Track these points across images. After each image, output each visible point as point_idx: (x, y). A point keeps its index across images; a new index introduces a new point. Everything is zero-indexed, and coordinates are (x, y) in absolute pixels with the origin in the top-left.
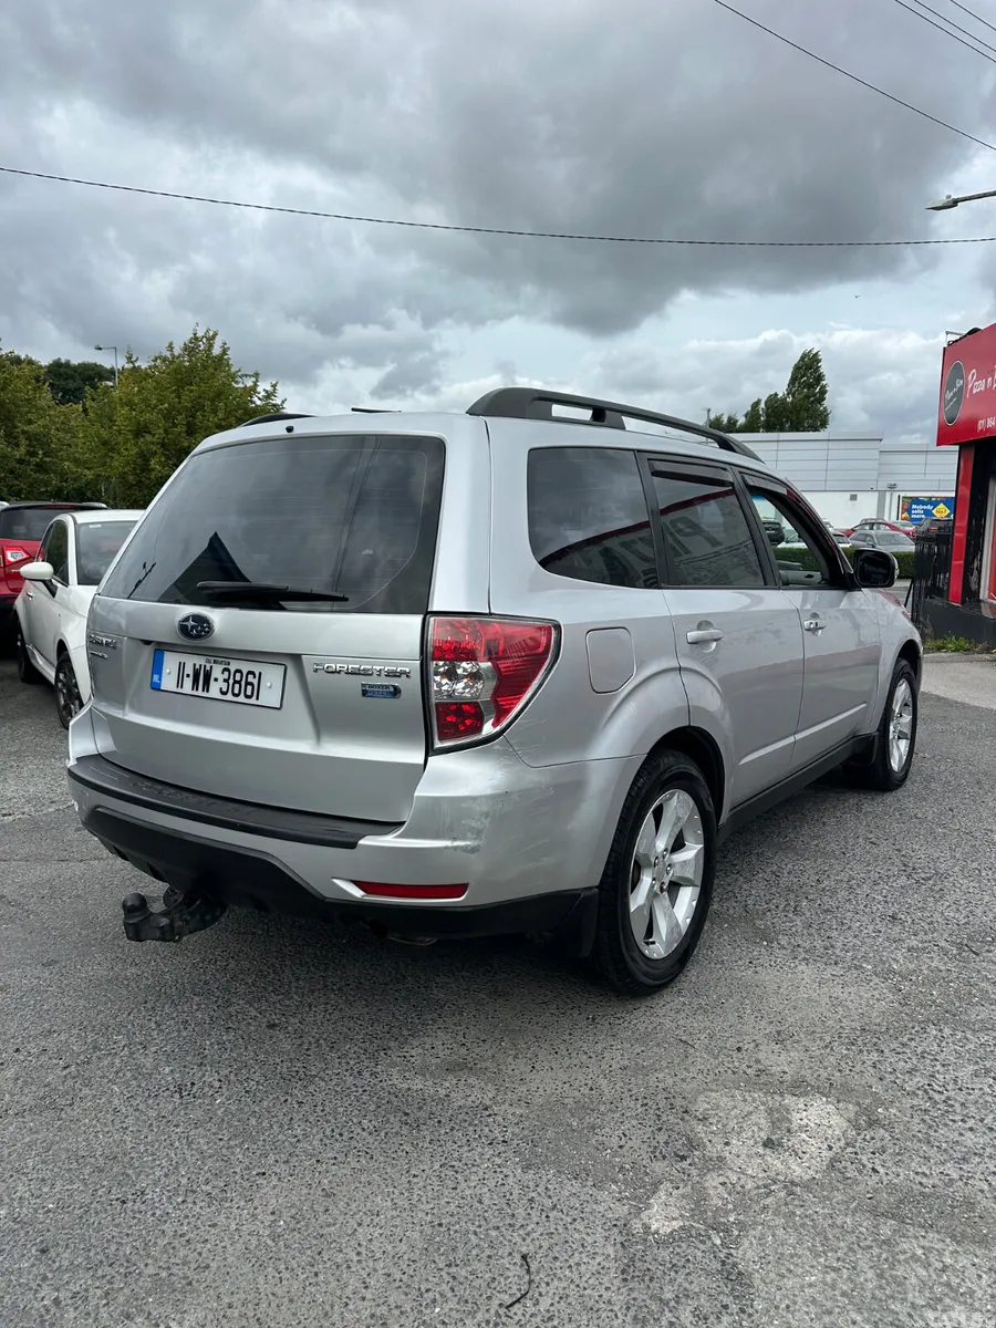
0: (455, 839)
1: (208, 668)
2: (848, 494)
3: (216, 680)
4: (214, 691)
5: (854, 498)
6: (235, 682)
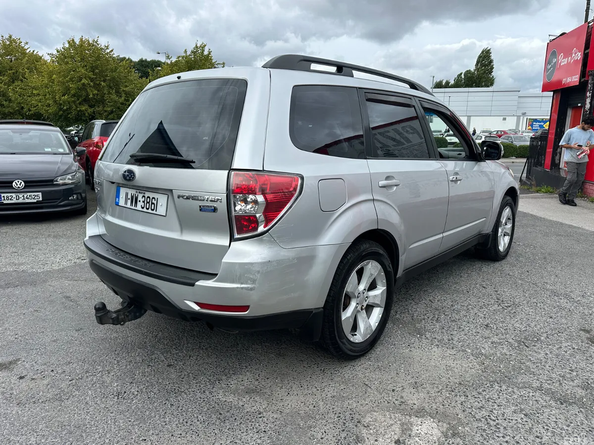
0: (242, 284)
1: (137, 195)
2: (502, 118)
3: (140, 201)
5: (504, 119)
6: (147, 202)
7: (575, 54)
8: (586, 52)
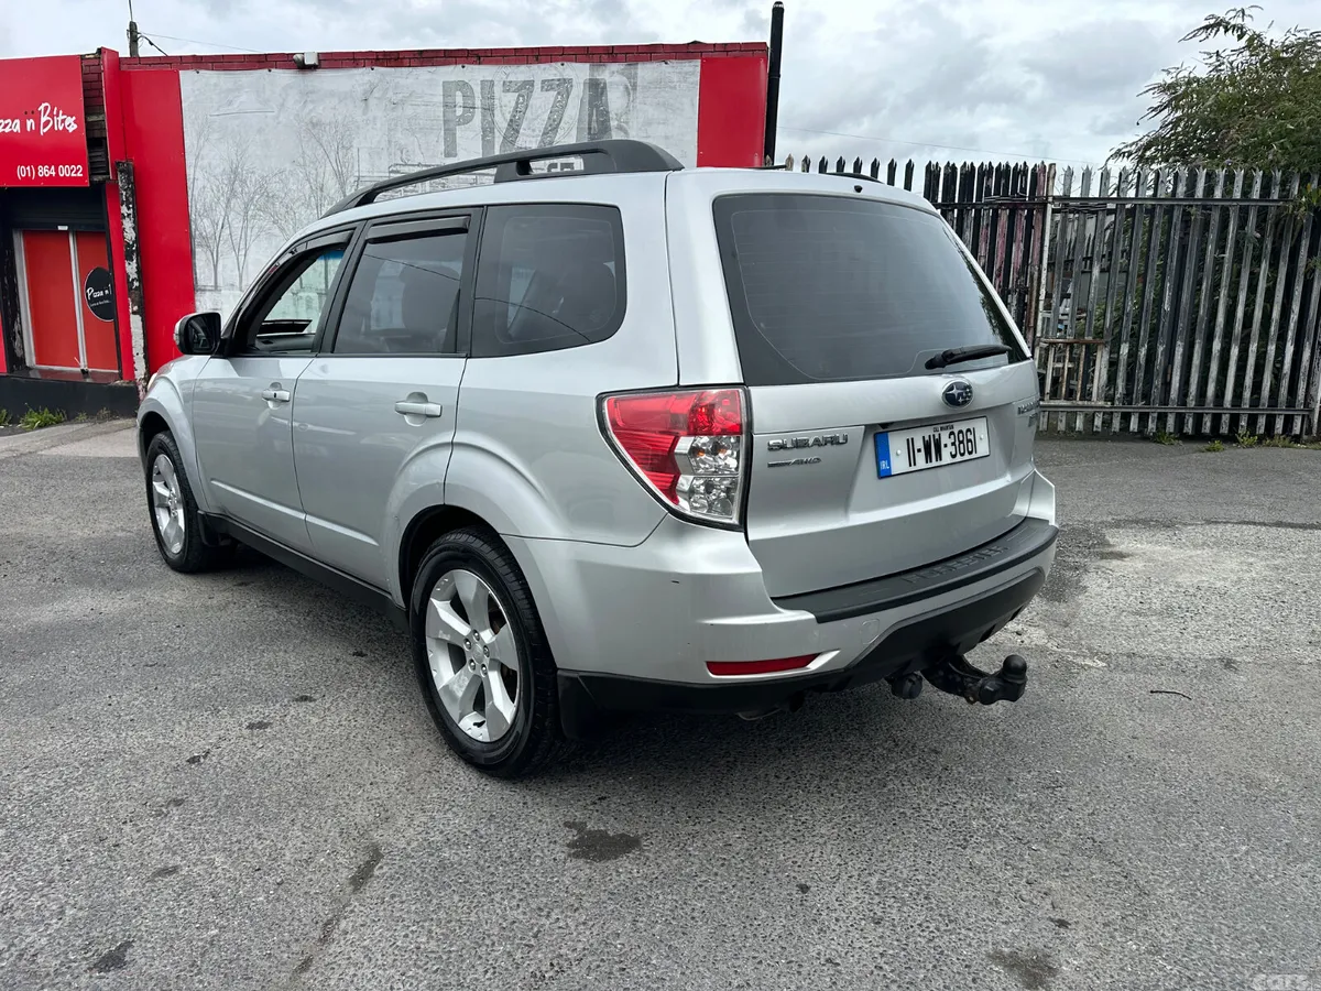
1: (937, 437)
4: (946, 458)
7: (51, 115)
8: (90, 119)
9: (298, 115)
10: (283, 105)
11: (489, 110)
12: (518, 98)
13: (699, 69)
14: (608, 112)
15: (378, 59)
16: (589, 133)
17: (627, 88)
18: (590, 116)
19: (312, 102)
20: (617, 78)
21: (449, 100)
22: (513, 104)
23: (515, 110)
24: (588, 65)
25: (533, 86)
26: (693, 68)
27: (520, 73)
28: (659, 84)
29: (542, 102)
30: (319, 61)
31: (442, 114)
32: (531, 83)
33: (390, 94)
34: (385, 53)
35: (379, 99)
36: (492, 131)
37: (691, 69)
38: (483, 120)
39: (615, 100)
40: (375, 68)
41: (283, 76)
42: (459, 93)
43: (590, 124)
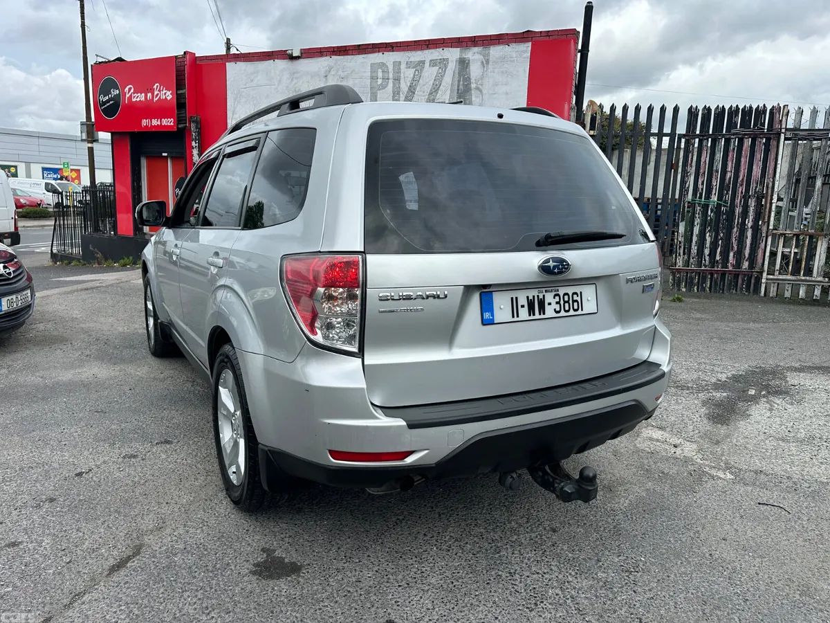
1: (541, 297)
3: (550, 304)
4: (550, 311)
6: (565, 302)
7: (159, 91)
8: (179, 92)
9: (287, 87)
10: (280, 81)
11: (397, 79)
12: (415, 72)
13: (530, 48)
14: (470, 79)
15: (334, 51)
16: (458, 93)
17: (482, 62)
18: (459, 81)
19: (296, 78)
20: (477, 57)
21: (374, 74)
22: (412, 76)
23: (413, 80)
24: (458, 49)
25: (424, 63)
26: (526, 48)
27: (416, 56)
28: (503, 59)
29: (430, 73)
30: (301, 54)
31: (369, 84)
32: (423, 62)
33: (340, 73)
34: (338, 47)
35: (334, 75)
36: (398, 94)
37: (525, 49)
38: (393, 87)
39: (475, 70)
40: (333, 57)
41: (281, 64)
42: (380, 70)
43: (458, 86)
